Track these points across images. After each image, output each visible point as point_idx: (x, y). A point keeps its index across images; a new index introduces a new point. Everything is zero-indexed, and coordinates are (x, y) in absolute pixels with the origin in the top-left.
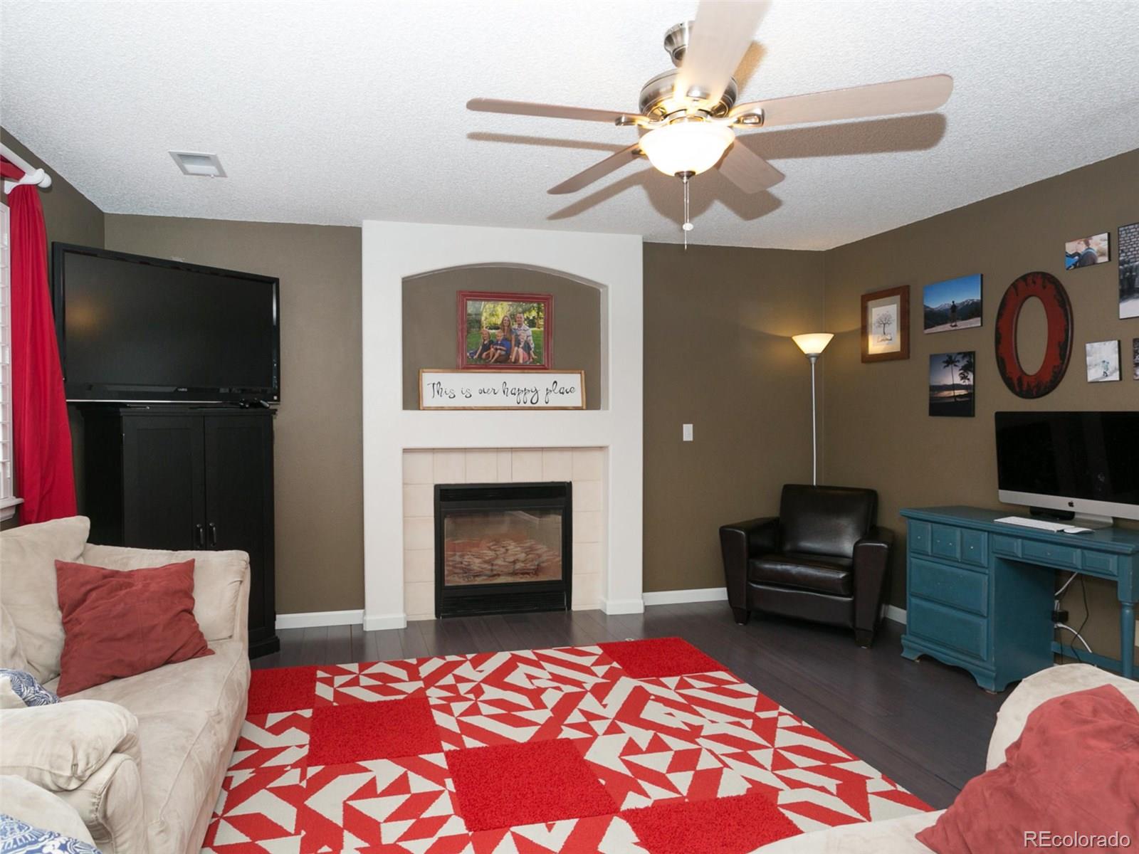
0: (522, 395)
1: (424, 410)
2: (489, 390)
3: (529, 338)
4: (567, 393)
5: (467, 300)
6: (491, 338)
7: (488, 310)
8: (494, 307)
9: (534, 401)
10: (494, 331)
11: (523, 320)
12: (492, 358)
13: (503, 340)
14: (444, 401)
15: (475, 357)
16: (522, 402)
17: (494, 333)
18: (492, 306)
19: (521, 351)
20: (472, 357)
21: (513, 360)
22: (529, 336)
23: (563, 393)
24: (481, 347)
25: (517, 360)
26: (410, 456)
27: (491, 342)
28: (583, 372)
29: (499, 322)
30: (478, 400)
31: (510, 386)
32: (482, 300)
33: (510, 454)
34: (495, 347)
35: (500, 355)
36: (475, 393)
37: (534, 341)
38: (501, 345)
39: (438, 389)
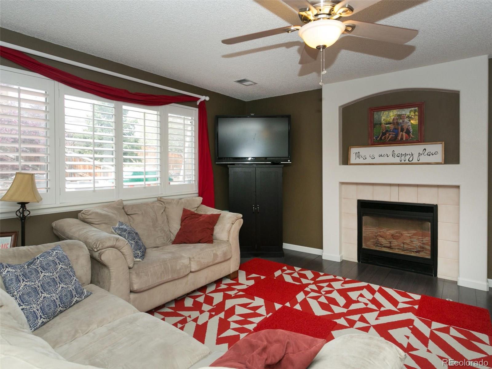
0: (403, 157)
1: (350, 165)
2: (384, 155)
3: (409, 127)
4: (432, 155)
5: (374, 111)
6: (387, 129)
7: (385, 115)
8: (388, 113)
9: (410, 160)
10: (388, 125)
11: (405, 117)
12: (388, 139)
13: (394, 129)
14: (361, 161)
15: (378, 139)
16: (403, 160)
17: (389, 126)
18: (387, 113)
19: (404, 134)
20: (377, 139)
21: (399, 139)
22: (410, 126)
23: (429, 155)
24: (381, 134)
25: (402, 139)
26: (343, 186)
27: (387, 131)
28: (443, 143)
29: (391, 121)
30: (378, 160)
31: (396, 153)
32: (382, 111)
33: (398, 187)
34: (389, 133)
35: (392, 137)
36: (377, 156)
37: (412, 128)
38: (392, 132)
39: (358, 155)
